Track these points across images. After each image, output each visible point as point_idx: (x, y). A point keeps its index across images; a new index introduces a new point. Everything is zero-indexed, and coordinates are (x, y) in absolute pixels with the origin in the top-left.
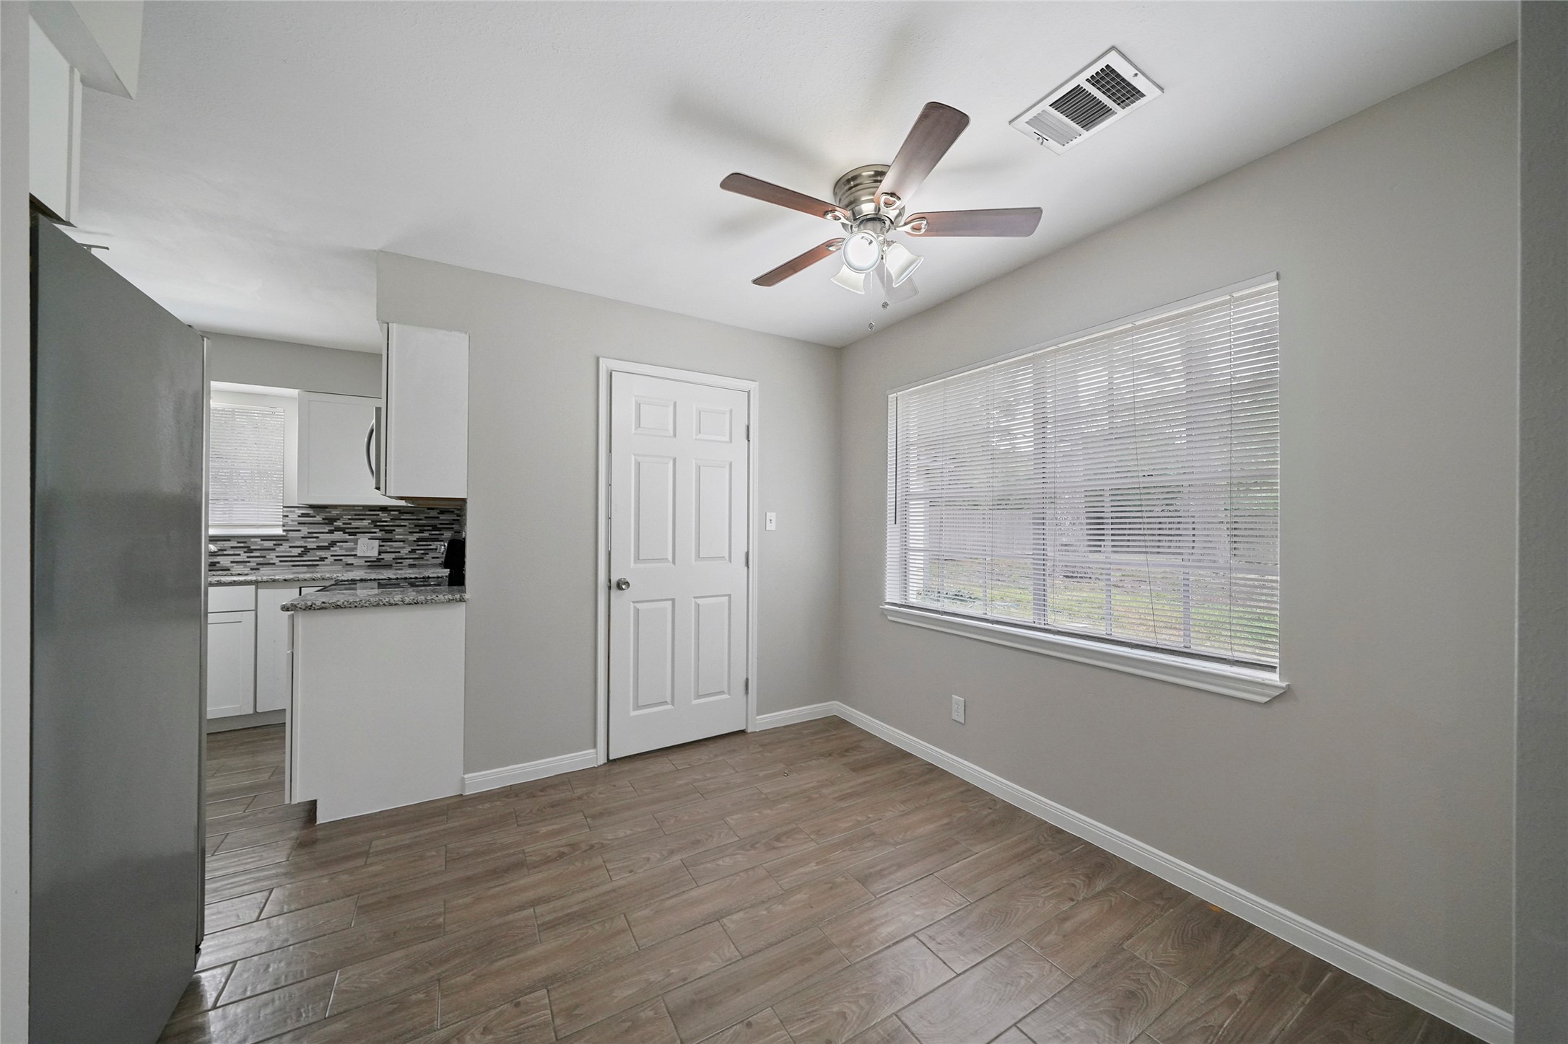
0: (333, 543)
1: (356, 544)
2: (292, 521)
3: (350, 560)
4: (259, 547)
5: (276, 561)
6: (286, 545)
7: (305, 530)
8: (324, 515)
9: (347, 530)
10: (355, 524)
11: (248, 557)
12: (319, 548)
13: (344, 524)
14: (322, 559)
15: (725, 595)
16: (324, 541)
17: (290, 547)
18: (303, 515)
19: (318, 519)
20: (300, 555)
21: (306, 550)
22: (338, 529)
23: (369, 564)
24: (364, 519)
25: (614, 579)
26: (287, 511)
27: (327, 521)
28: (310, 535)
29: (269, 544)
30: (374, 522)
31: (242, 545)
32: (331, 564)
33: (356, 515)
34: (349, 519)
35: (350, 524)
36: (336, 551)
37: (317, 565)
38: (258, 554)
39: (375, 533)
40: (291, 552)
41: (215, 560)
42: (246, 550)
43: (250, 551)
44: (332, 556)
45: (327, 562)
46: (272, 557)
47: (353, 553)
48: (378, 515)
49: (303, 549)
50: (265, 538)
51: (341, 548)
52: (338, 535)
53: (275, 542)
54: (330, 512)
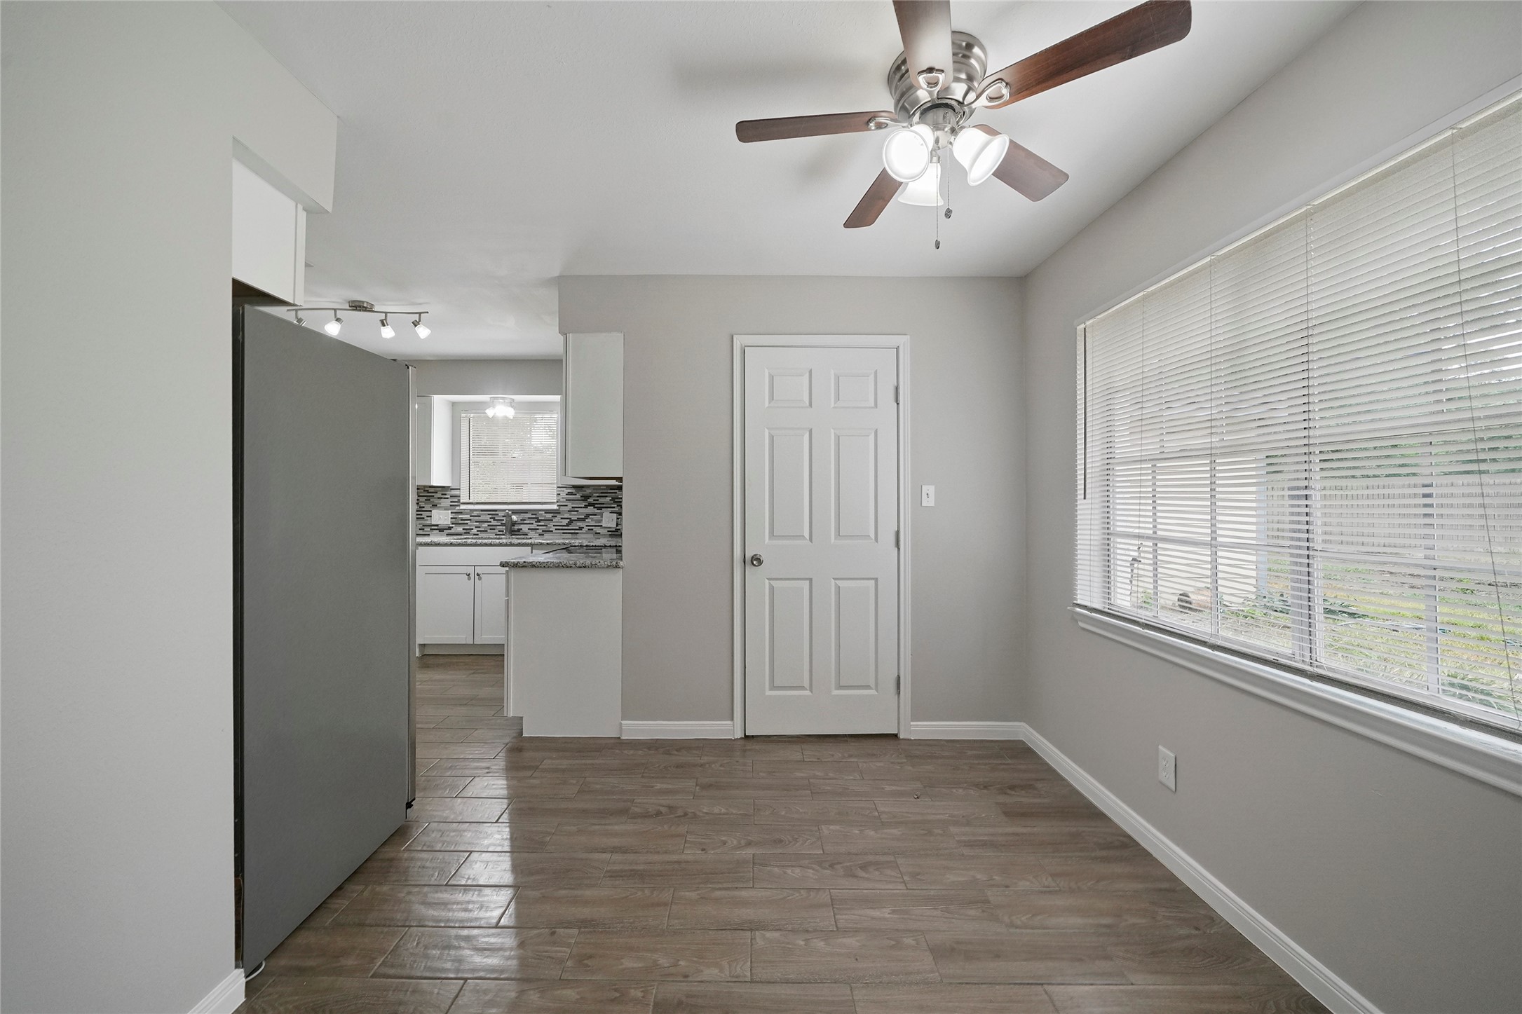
0: (587, 516)
1: (602, 517)
2: (563, 498)
3: (598, 530)
4: (543, 518)
5: (553, 529)
6: (559, 516)
7: (570, 505)
8: (581, 493)
9: (596, 506)
10: (601, 500)
11: (538, 526)
12: (579, 520)
13: (594, 500)
14: (581, 528)
15: (873, 579)
16: (582, 514)
17: (562, 518)
18: (569, 494)
19: (578, 496)
20: (567, 525)
21: (571, 521)
22: (590, 505)
23: (610, 533)
24: (606, 496)
25: (749, 555)
26: (559, 491)
27: (583, 498)
28: (573, 509)
29: (549, 516)
30: (613, 499)
31: (534, 516)
32: (586, 533)
33: (602, 493)
34: (598, 497)
35: (598, 500)
36: (589, 522)
37: (578, 533)
38: (543, 524)
39: (614, 507)
40: (561, 522)
41: (520, 528)
42: (536, 520)
43: (539, 521)
44: (587, 526)
45: (584, 530)
46: (551, 525)
47: (600, 524)
48: (616, 493)
49: (569, 520)
50: (547, 512)
51: (592, 519)
52: (591, 510)
53: (552, 515)
54: (585, 491)
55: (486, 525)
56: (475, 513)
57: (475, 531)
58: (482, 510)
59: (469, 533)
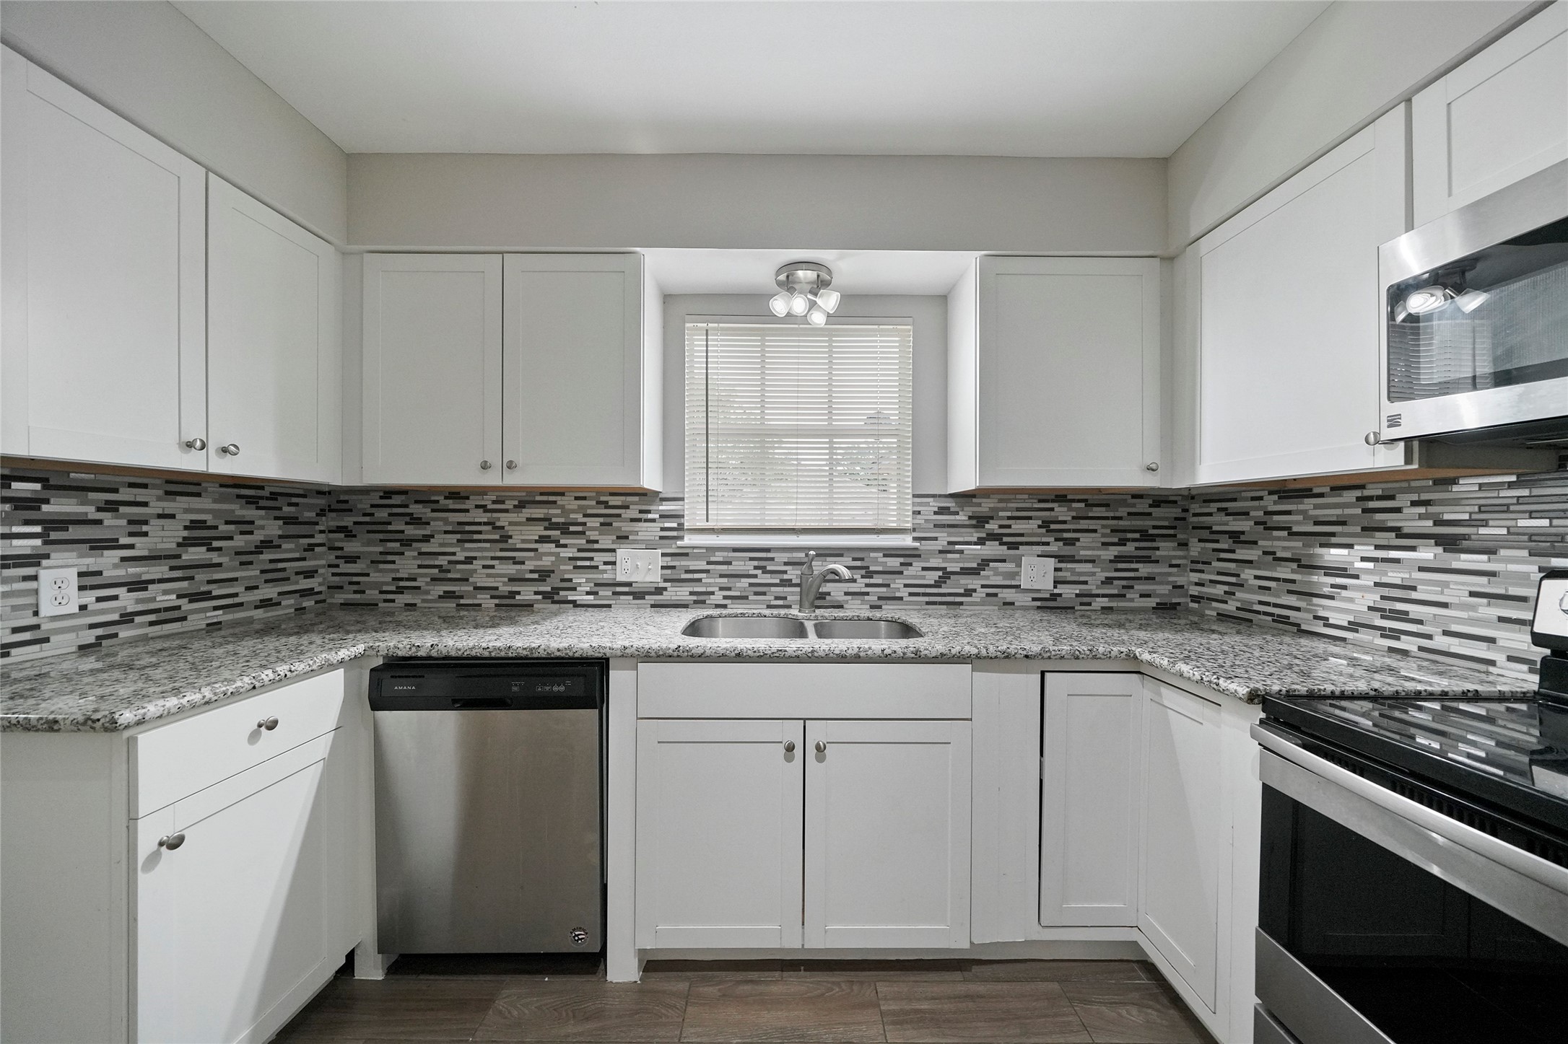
0: (985, 563)
1: (1019, 565)
2: (926, 521)
3: (1008, 595)
4: (880, 569)
5: (904, 593)
6: (918, 565)
7: (944, 538)
8: (970, 510)
9: (1005, 539)
10: (1017, 527)
11: (867, 585)
12: (965, 572)
13: (1001, 527)
14: (968, 593)
16: (973, 557)
17: (924, 569)
18: (942, 511)
19: (962, 518)
20: (937, 584)
21: (946, 575)
22: (992, 537)
23: (1039, 604)
24: (1030, 518)
26: (920, 504)
27: (974, 522)
28: (950, 548)
29: (894, 563)
30: (1045, 524)
31: (858, 563)
32: (982, 603)
33: (1018, 509)
34: (1009, 518)
35: (1009, 527)
36: (987, 577)
37: (961, 603)
38: (880, 581)
39: (1048, 544)
40: (923, 577)
42: (863, 572)
43: (869, 574)
44: (983, 586)
45: (976, 597)
46: (898, 583)
47: (1014, 583)
48: (1052, 509)
49: (940, 573)
50: (889, 553)
51: (997, 573)
52: (992, 549)
53: (902, 560)
54: (979, 505)
55: (745, 582)
56: (719, 557)
57: (718, 598)
58: (735, 550)
59: (703, 602)
